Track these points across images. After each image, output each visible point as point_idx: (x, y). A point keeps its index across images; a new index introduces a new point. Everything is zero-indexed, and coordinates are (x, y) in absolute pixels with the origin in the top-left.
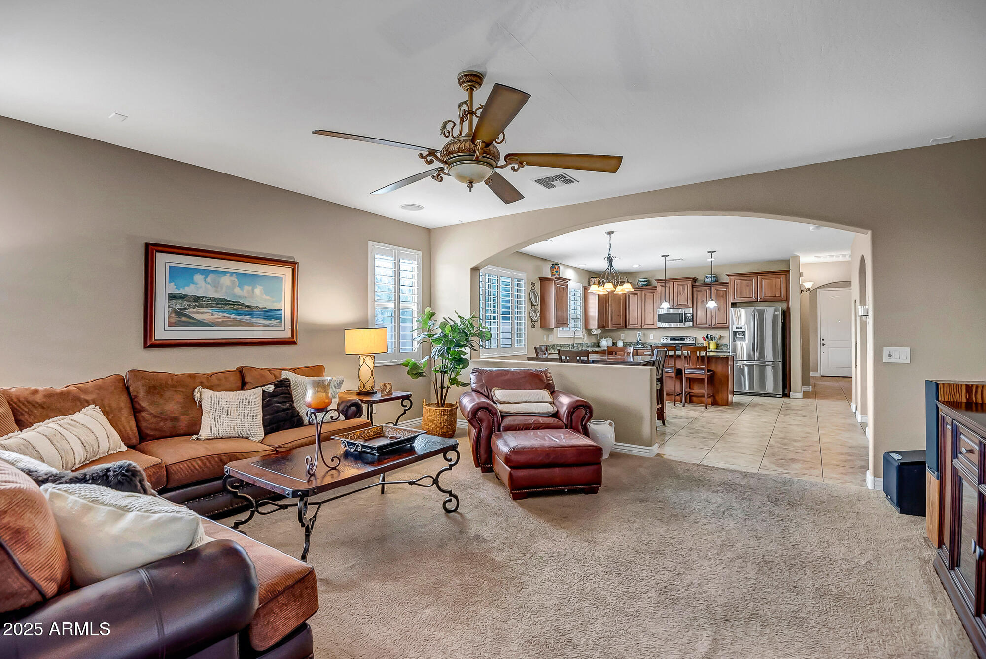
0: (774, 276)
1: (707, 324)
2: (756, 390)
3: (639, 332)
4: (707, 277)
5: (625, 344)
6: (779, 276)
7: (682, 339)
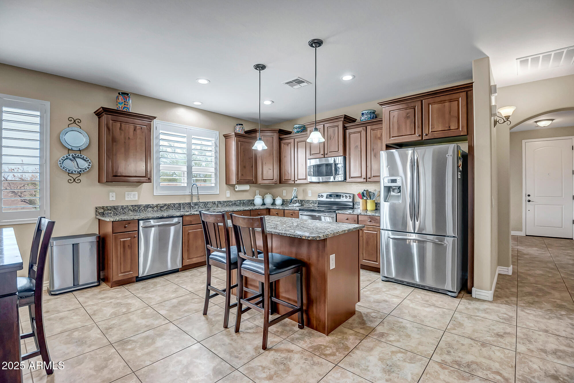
0: (447, 98)
1: (361, 177)
2: (430, 282)
3: (294, 188)
4: (363, 114)
5: (284, 203)
6: (455, 96)
7: (338, 196)
